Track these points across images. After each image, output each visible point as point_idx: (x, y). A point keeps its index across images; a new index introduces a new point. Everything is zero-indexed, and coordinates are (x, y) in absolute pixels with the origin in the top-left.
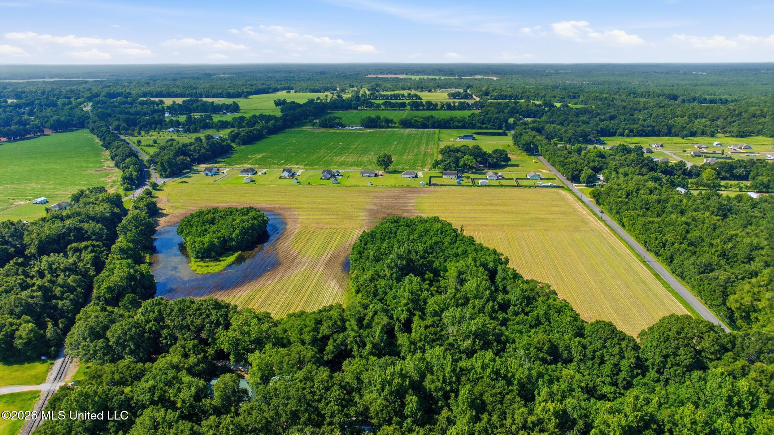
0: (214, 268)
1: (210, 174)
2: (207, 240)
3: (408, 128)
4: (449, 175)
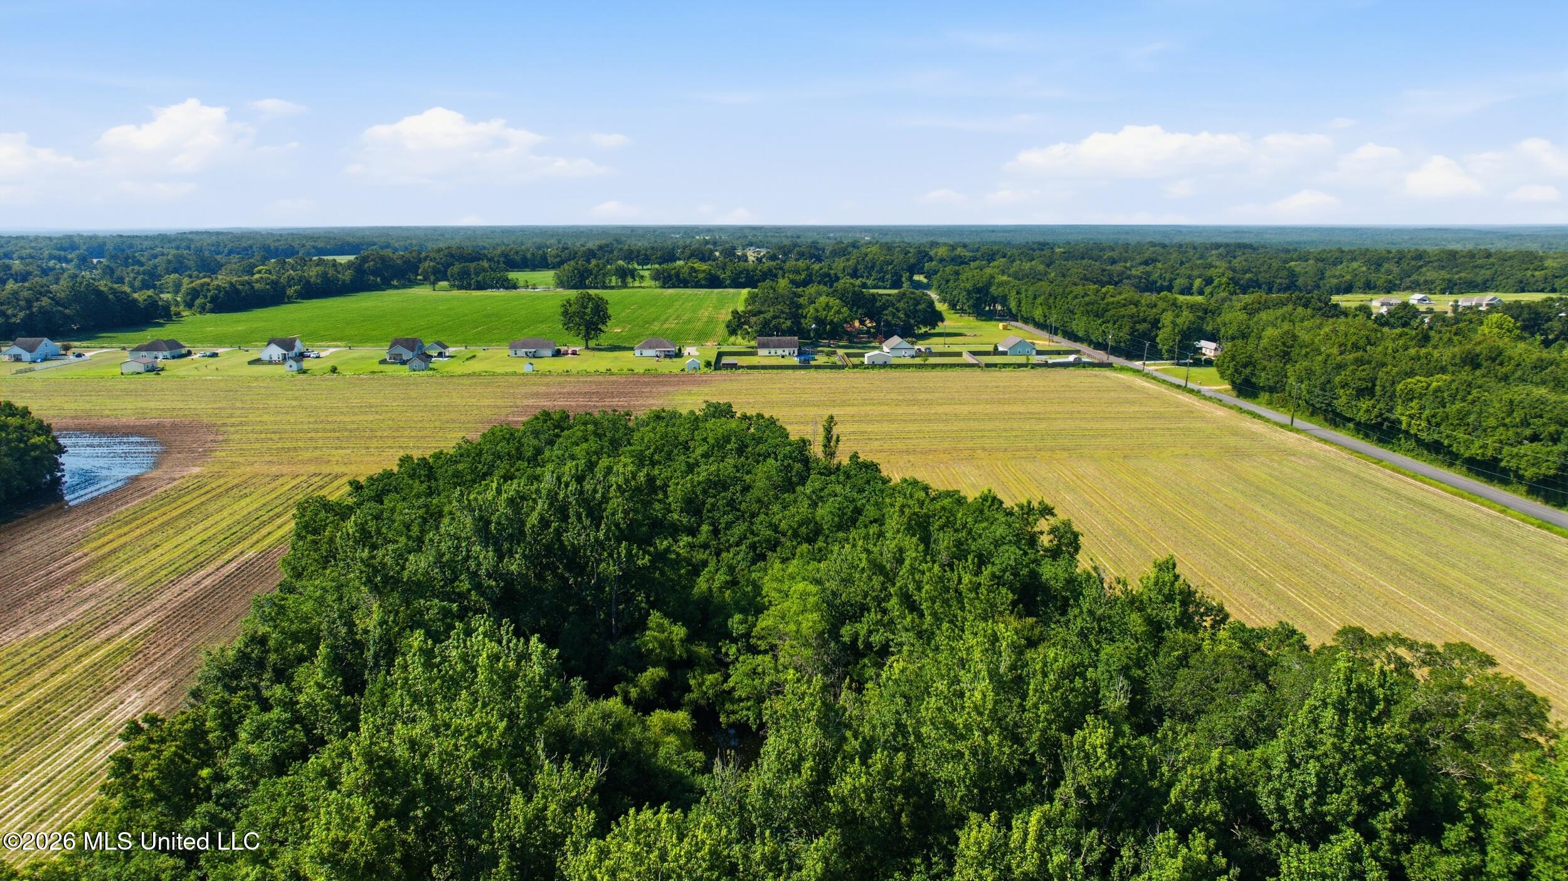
1: (26, 356)
3: (674, 287)
4: (775, 347)
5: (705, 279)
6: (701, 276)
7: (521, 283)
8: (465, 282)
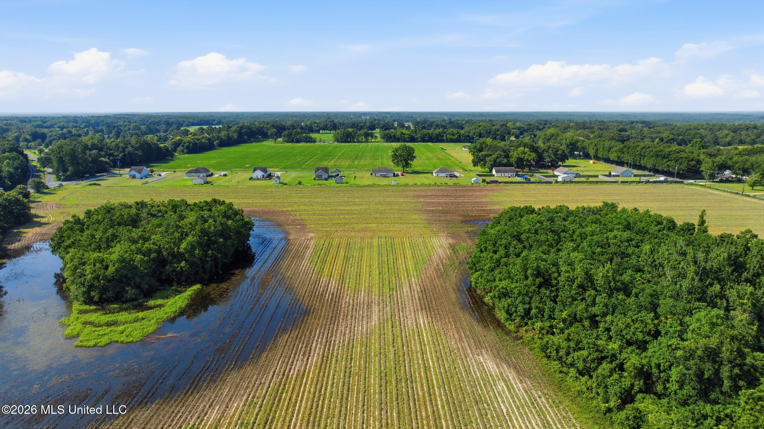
0: (130, 328)
1: (138, 175)
2: (115, 257)
3: (393, 142)
4: (504, 172)
5: (408, 138)
6: (406, 136)
7: (318, 139)
8: (291, 139)
